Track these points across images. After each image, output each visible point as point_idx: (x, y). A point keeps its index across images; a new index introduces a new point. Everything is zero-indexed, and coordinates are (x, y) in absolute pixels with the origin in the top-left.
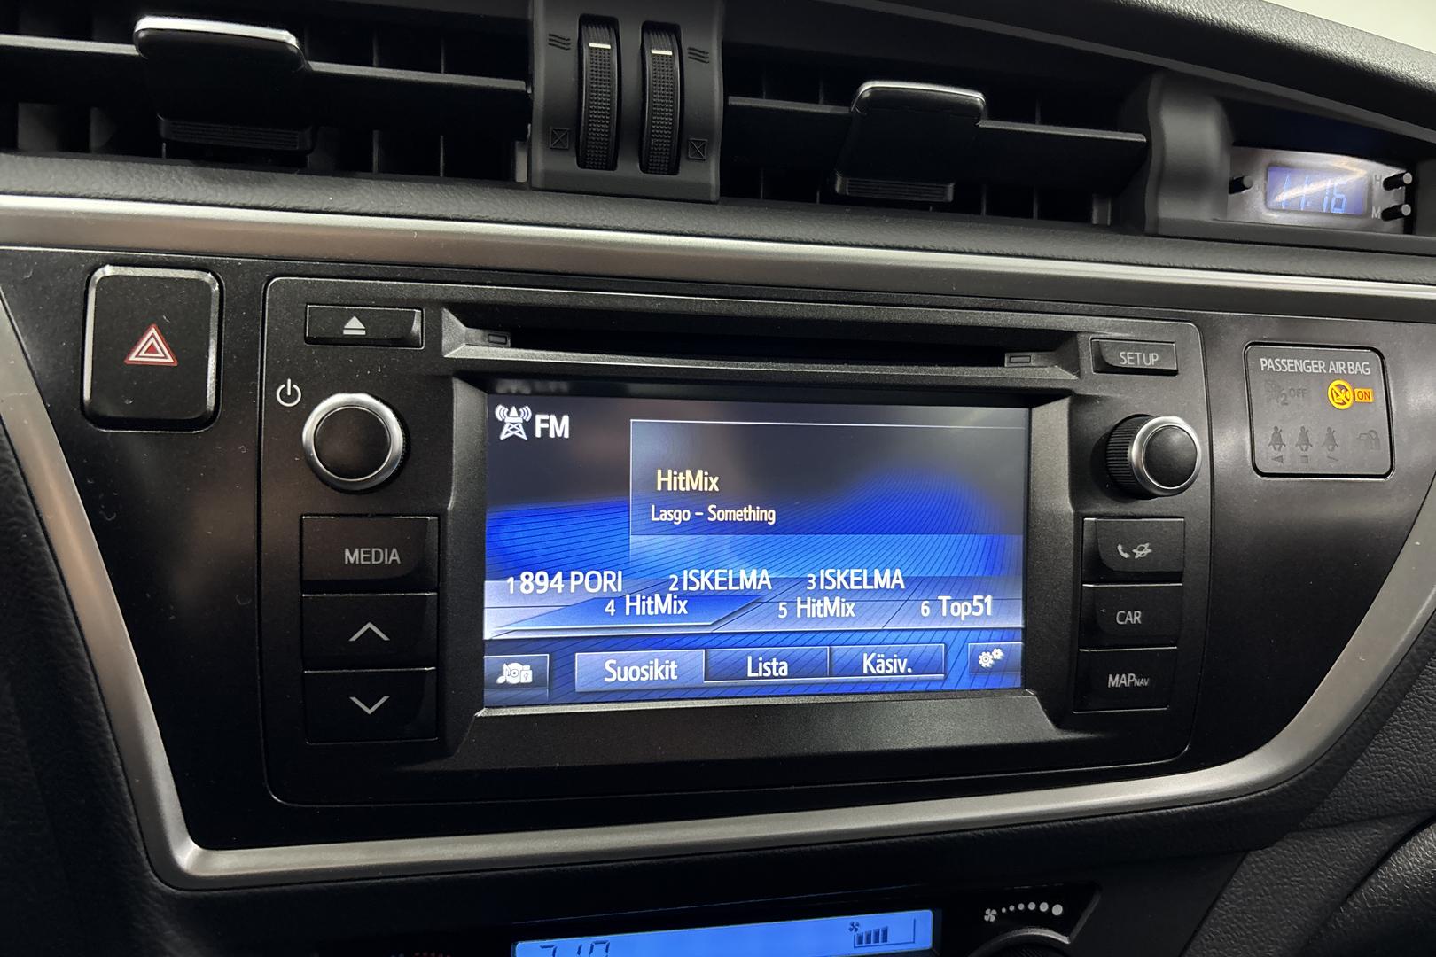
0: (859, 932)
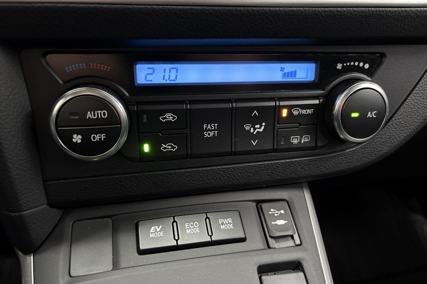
0: (284, 72)
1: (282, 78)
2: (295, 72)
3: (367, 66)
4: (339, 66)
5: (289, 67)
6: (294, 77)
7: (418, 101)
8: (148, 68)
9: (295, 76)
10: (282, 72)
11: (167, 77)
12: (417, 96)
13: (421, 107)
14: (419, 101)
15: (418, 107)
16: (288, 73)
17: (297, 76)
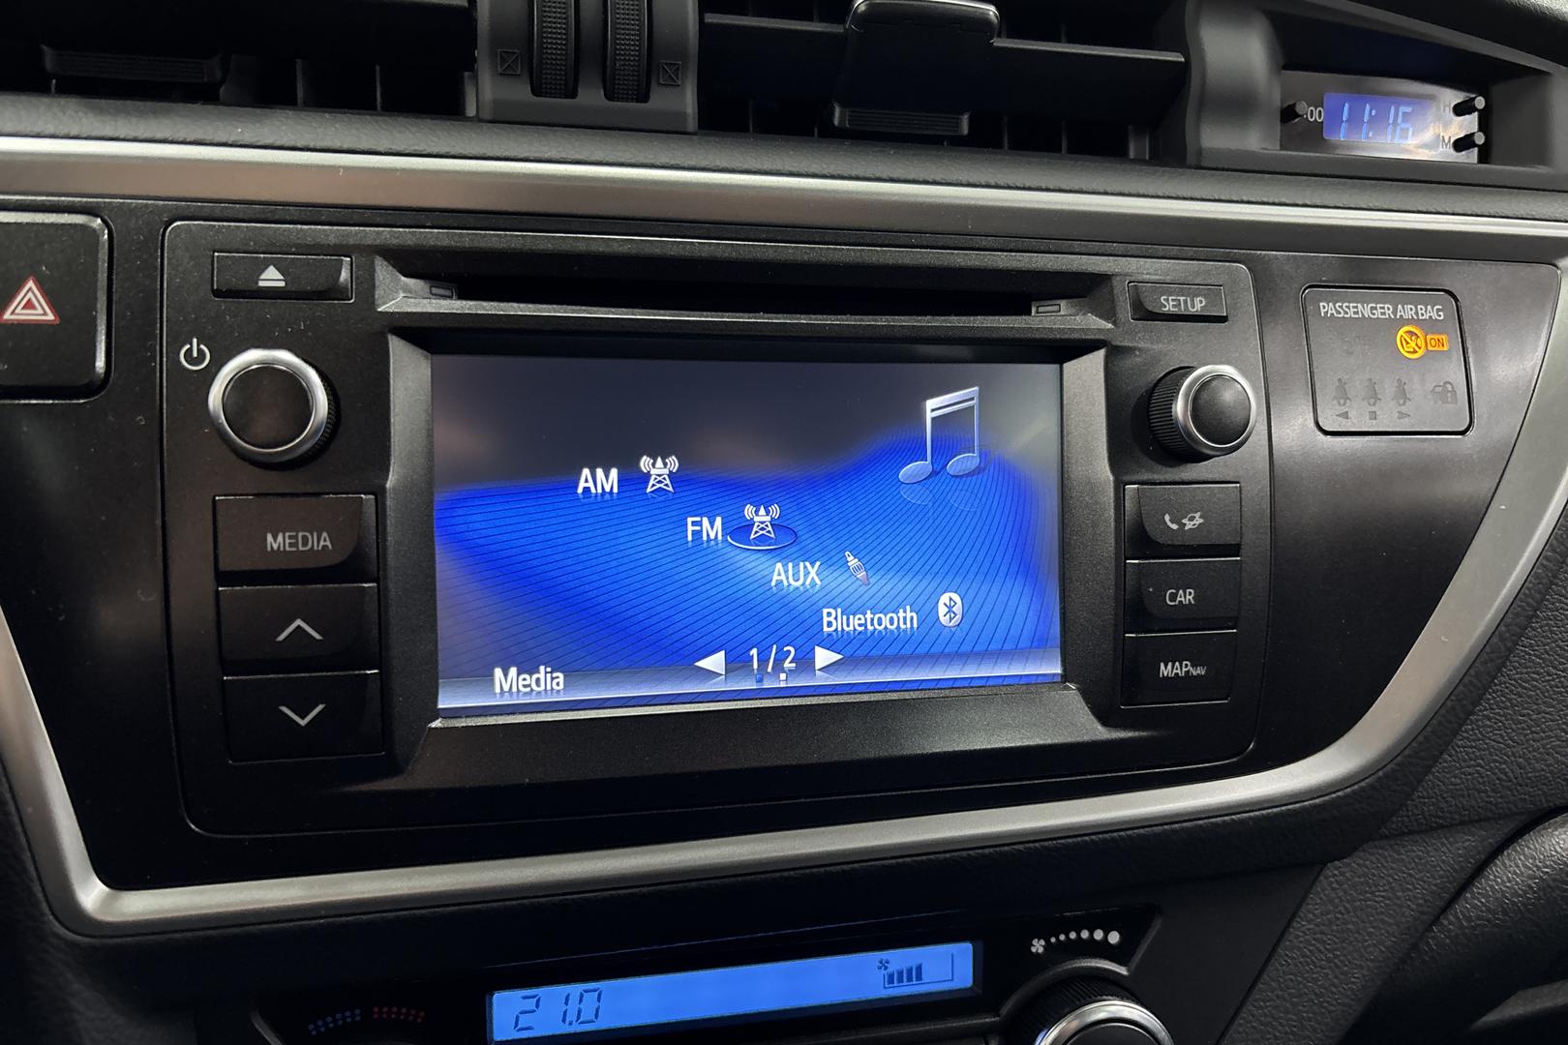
0: (889, 971)
1: (885, 988)
2: (919, 968)
3: (1114, 938)
4: (1038, 946)
5: (900, 958)
6: (917, 980)
7: (1270, 1019)
8: (525, 998)
9: (919, 977)
10: (883, 971)
11: (571, 1016)
12: (1267, 1007)
13: (1283, 1035)
14: (1274, 1018)
15: (1275, 1035)
16: (900, 973)
17: (925, 978)
